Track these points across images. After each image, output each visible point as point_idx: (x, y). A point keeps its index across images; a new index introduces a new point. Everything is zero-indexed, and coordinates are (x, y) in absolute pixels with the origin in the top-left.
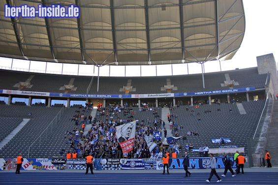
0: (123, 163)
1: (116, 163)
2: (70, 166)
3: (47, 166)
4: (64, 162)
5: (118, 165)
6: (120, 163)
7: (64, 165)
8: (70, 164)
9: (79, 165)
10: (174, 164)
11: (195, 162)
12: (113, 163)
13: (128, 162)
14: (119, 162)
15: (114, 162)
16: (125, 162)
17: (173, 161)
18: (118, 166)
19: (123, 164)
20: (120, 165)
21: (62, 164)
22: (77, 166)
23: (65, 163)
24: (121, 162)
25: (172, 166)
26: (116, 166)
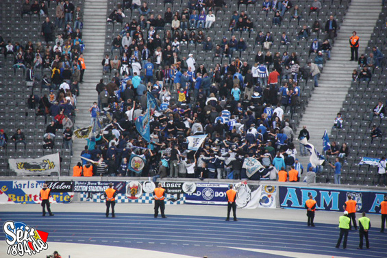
0: (189, 190)
1: (175, 191)
2: (82, 195)
3: (35, 196)
4: (69, 187)
5: (179, 194)
6: (183, 192)
7: (70, 194)
8: (82, 192)
9: (99, 194)
10: (291, 199)
11: (331, 197)
12: (169, 191)
13: (198, 189)
14: (181, 188)
15: (170, 188)
16: (194, 189)
17: (289, 193)
18: (178, 198)
19: (189, 193)
20: (182, 195)
21: (65, 191)
22: (95, 196)
23: (71, 190)
24: (185, 190)
25: (285, 201)
26: (175, 196)
